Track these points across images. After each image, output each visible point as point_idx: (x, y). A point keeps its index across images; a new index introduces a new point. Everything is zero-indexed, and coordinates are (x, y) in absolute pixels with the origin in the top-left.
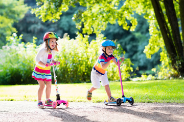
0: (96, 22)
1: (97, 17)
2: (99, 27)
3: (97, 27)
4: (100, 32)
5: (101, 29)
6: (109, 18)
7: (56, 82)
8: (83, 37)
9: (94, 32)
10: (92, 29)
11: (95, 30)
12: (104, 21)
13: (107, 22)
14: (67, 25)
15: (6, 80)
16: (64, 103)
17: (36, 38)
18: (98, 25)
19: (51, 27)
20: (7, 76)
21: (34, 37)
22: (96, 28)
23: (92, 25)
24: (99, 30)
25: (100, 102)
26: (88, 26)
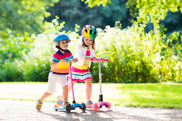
0: (154, 9)
1: (154, 2)
2: (157, 15)
3: (154, 15)
4: (158, 22)
5: (159, 18)
6: (169, 4)
7: (100, 81)
8: (139, 26)
9: (151, 22)
10: (148, 17)
11: (152, 19)
12: (163, 8)
13: (167, 10)
14: (110, 11)
15: (41, 77)
16: (107, 105)
17: (79, 27)
18: (156, 13)
19: (89, 13)
20: (42, 71)
21: (76, 25)
22: (153, 17)
23: (148, 13)
24: (156, 19)
25: (172, 108)
26: (144, 13)
